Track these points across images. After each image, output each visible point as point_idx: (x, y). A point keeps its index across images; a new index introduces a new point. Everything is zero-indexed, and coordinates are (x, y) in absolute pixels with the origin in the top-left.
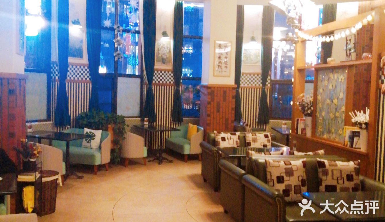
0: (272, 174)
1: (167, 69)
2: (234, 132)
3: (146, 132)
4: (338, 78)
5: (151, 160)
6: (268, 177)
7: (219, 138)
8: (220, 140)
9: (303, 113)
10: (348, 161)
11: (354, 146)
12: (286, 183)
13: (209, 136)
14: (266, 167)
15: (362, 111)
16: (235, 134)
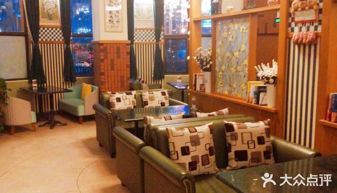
0: (176, 145)
1: (54, 26)
2: (129, 92)
3: (36, 96)
4: (239, 28)
5: (42, 125)
6: (171, 148)
7: (113, 99)
8: (115, 101)
9: (202, 68)
10: (257, 121)
11: (260, 103)
12: (192, 154)
13: (103, 97)
14: (168, 137)
15: (268, 64)
16: (131, 94)
